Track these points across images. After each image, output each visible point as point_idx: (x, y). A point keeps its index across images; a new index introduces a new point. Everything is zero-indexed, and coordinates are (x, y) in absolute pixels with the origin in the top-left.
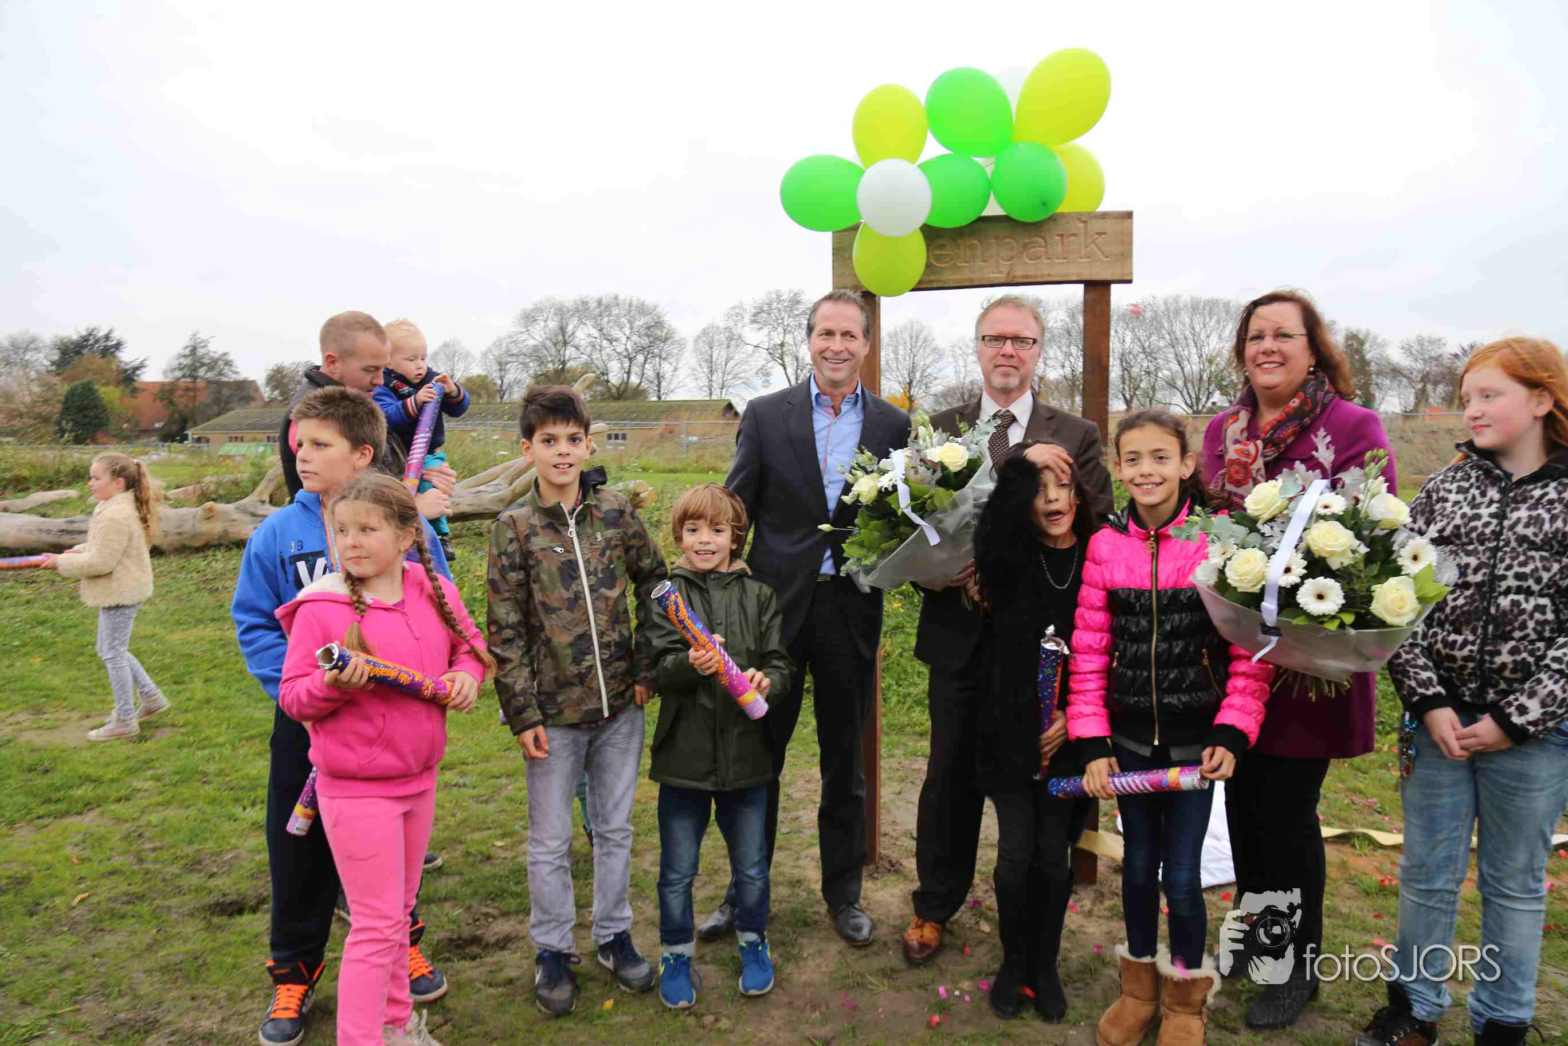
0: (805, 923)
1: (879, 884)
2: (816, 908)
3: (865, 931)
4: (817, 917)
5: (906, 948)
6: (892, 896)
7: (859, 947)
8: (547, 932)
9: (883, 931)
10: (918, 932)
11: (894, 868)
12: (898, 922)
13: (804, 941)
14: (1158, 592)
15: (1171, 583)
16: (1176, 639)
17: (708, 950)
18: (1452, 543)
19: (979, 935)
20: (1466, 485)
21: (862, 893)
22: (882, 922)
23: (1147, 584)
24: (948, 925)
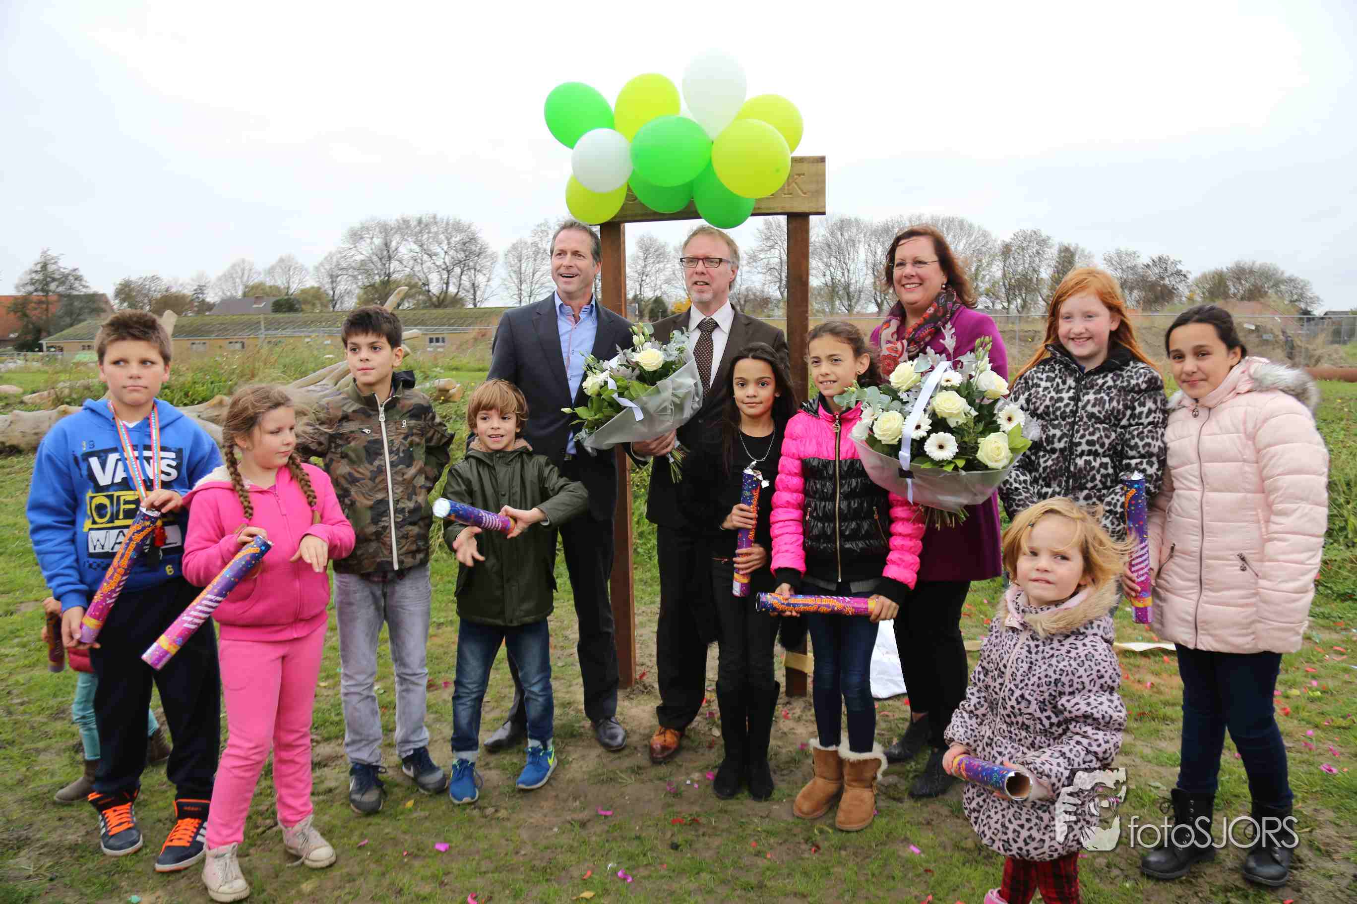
0: (572, 735)
1: (635, 702)
2: (582, 724)
3: (620, 739)
4: (582, 730)
5: (652, 750)
6: (644, 711)
7: (614, 752)
8: (359, 750)
9: (634, 739)
10: (662, 738)
11: (646, 690)
12: (647, 731)
13: (570, 748)
14: (840, 462)
15: (850, 455)
16: (854, 498)
17: (493, 759)
18: (1043, 419)
19: (710, 739)
20: (1053, 375)
21: (618, 709)
22: (635, 732)
23: (832, 457)
24: (686, 733)
